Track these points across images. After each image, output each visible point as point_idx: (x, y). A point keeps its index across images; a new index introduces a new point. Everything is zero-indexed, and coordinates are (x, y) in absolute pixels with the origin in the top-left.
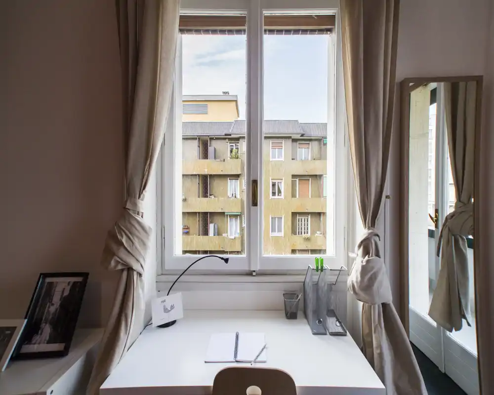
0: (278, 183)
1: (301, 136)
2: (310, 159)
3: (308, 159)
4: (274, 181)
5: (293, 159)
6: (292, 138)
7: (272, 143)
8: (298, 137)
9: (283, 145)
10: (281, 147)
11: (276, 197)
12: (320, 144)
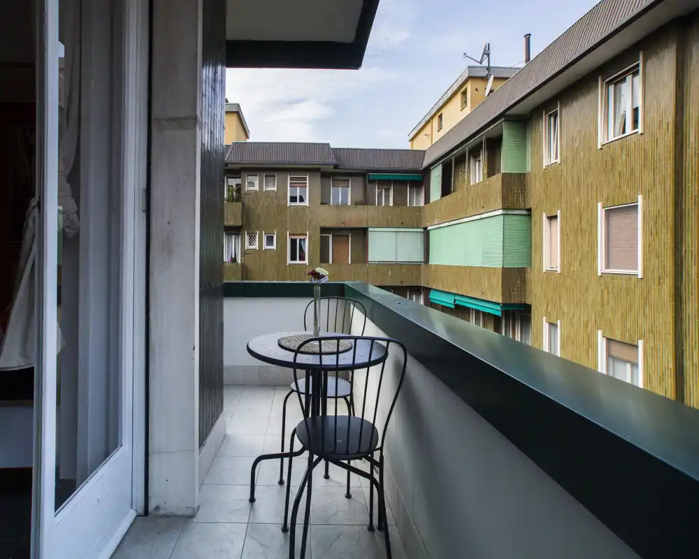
0: (300, 240)
1: (335, 168)
2: (349, 204)
3: (346, 204)
4: (294, 237)
5: (322, 204)
6: (322, 170)
7: (291, 179)
8: (331, 169)
9: (307, 182)
10: (303, 185)
11: (298, 262)
12: (364, 180)
